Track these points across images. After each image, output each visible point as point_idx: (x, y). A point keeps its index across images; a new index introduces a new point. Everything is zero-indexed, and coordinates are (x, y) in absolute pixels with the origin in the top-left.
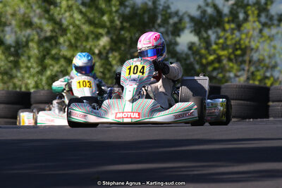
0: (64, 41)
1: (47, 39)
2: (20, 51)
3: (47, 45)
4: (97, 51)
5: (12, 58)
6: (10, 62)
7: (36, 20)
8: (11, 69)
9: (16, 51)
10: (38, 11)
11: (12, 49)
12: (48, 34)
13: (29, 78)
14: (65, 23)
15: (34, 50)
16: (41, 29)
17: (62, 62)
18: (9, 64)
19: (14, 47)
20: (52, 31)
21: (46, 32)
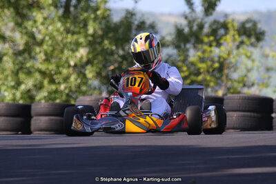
0: (40, 52)
1: (20, 53)
3: (20, 58)
7: (8, 33)
10: (11, 24)
12: (21, 48)
13: (5, 90)
14: (39, 37)
16: (13, 41)
17: (37, 75)
20: (27, 44)
21: (19, 45)
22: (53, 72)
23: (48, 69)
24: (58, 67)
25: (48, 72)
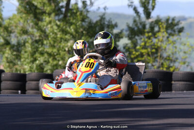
1: (37, 41)
2: (20, 49)
3: (36, 45)
4: (67, 49)
5: (15, 53)
6: (14, 55)
7: (30, 30)
8: (14, 59)
9: (18, 49)
10: (31, 24)
11: (15, 48)
12: (37, 38)
13: (26, 65)
14: (48, 31)
15: (29, 48)
16: (33, 35)
17: (46, 55)
18: (13, 57)
19: (17, 46)
20: (40, 36)
21: (36, 37)
22: (55, 54)
23: (52, 52)
24: (58, 51)
25: (52, 53)
